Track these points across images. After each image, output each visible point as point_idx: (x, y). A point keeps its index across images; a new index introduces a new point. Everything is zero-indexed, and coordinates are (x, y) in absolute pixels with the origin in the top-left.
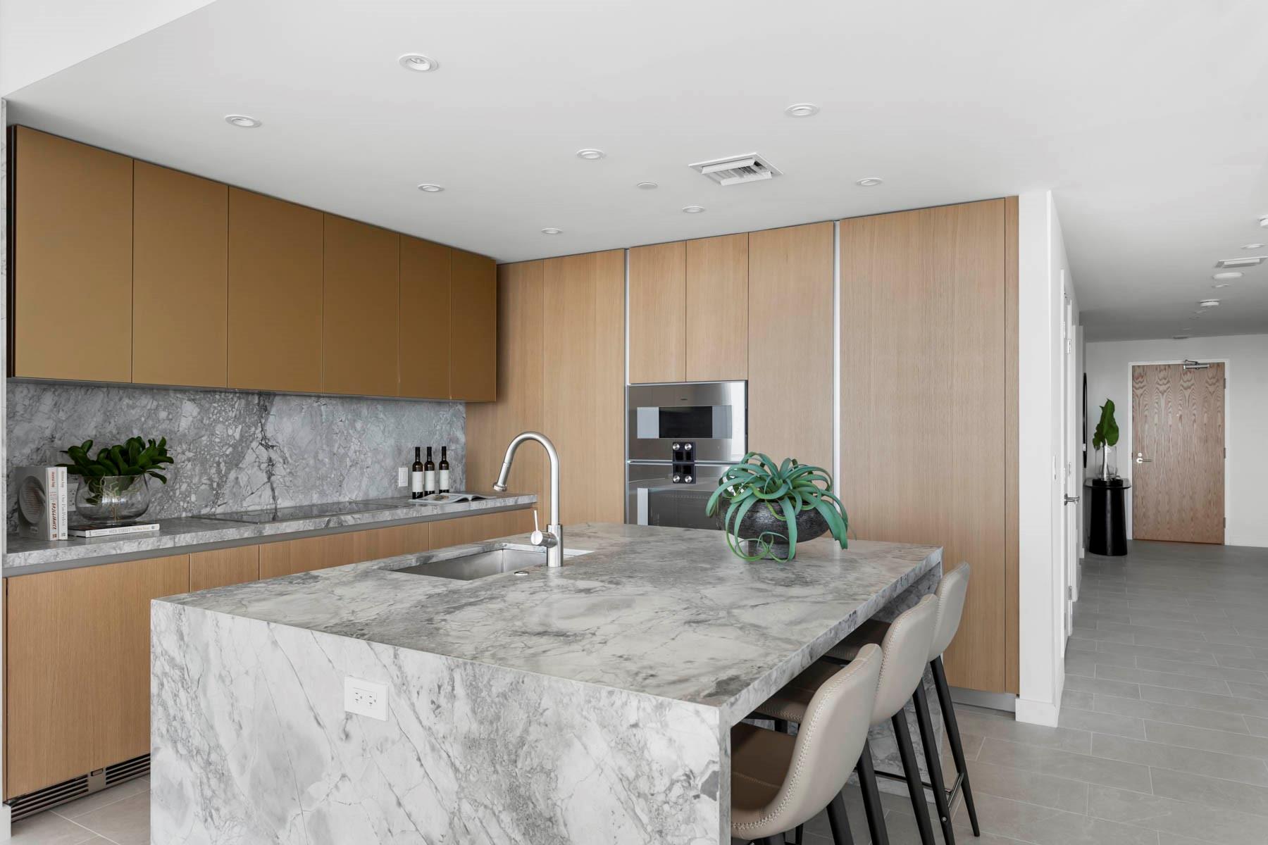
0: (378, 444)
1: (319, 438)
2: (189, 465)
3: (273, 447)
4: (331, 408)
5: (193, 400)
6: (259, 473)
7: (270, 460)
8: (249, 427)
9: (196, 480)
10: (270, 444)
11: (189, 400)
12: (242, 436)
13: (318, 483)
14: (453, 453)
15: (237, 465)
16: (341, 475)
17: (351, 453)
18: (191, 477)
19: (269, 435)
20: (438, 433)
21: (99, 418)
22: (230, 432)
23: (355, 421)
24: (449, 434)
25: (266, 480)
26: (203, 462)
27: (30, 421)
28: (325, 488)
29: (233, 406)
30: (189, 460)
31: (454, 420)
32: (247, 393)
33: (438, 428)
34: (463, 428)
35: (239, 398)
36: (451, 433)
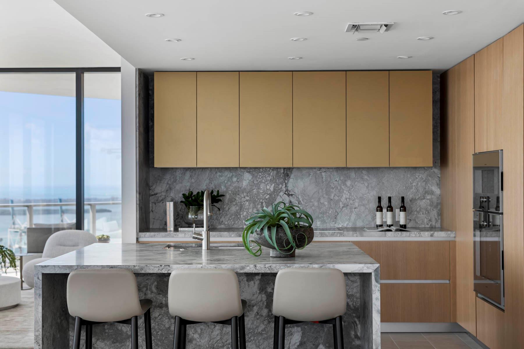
0: (363, 195)
1: (321, 190)
2: (247, 203)
3: (292, 195)
4: (329, 173)
5: (249, 172)
7: (290, 202)
8: (278, 185)
9: (250, 211)
10: (290, 193)
11: (247, 172)
12: (274, 189)
13: (320, 216)
14: (428, 201)
15: (272, 204)
16: (336, 211)
17: (343, 199)
18: (248, 209)
19: (289, 189)
20: (414, 187)
21: (207, 181)
22: (268, 187)
23: (345, 181)
24: (425, 189)
26: (254, 202)
27: (181, 183)
28: (325, 218)
29: (269, 174)
30: (247, 201)
31: (430, 178)
32: (277, 168)
33: (414, 184)
34: (438, 184)
35: (273, 170)
36: (427, 188)
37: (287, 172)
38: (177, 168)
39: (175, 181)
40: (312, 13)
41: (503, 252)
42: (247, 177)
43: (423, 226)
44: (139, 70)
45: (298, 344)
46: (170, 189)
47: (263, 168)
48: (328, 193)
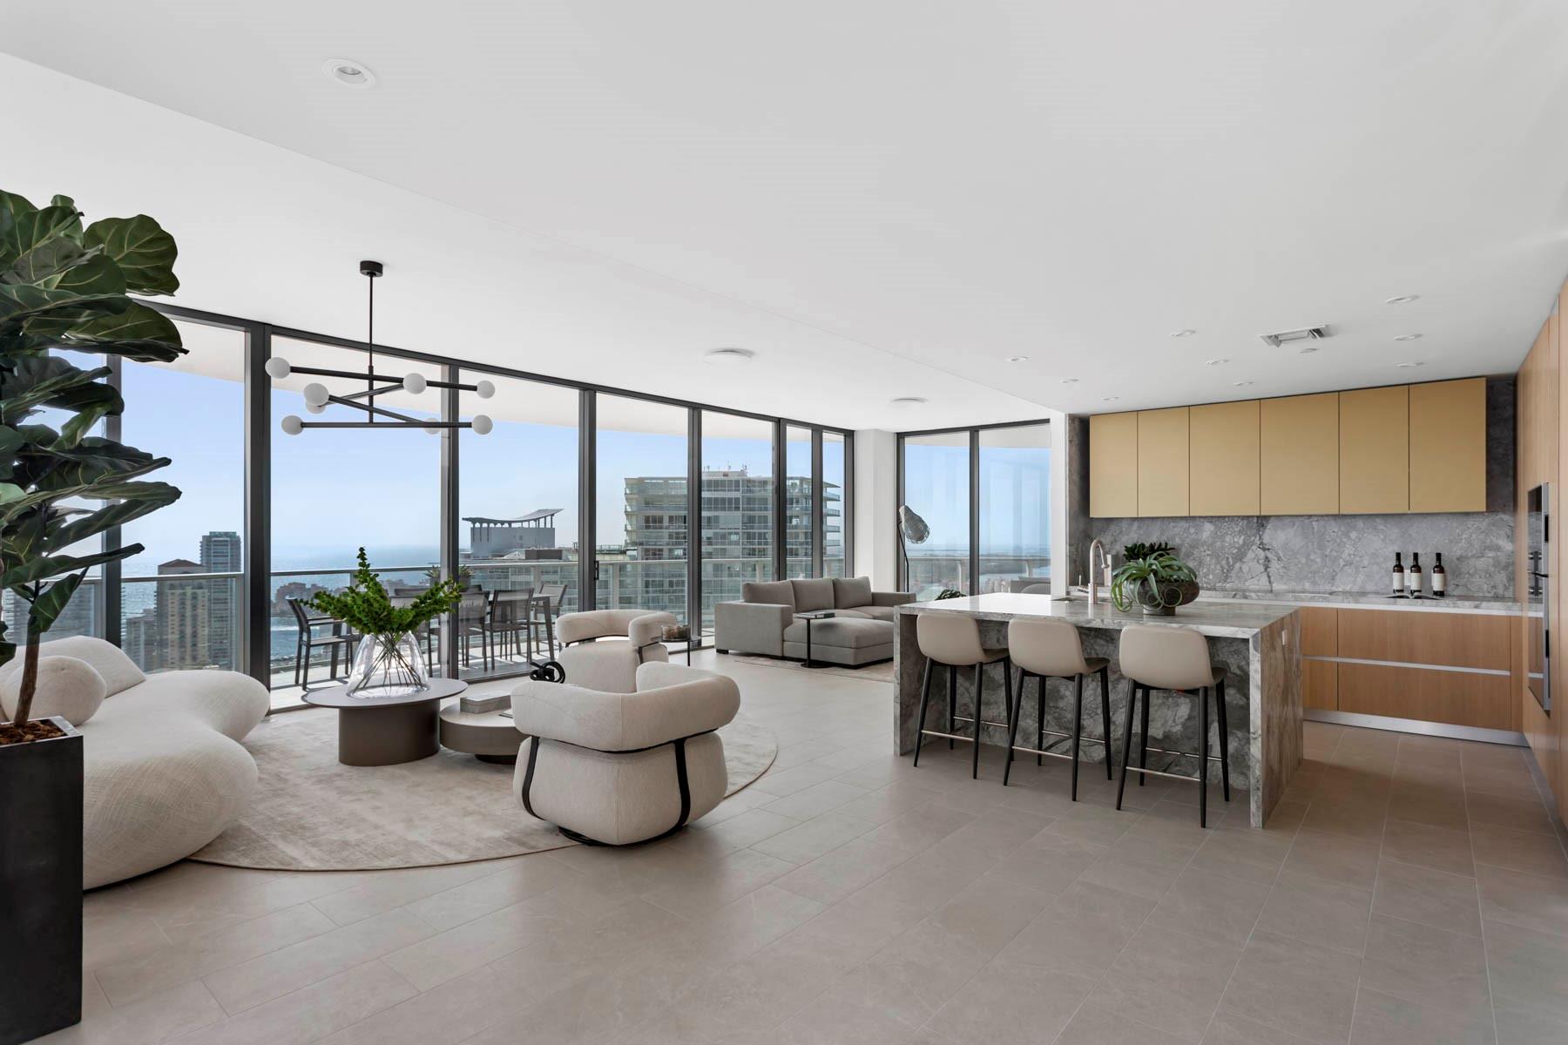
0: (1377, 550)
1: (1310, 544)
2: (1208, 558)
3: (1269, 549)
4: (1323, 522)
5: (1211, 522)
6: (1258, 566)
7: (1267, 558)
8: (1250, 536)
9: (1213, 567)
10: (1267, 547)
11: (1208, 522)
12: (1245, 543)
13: (1310, 575)
14: (1491, 560)
15: (1241, 560)
16: (1334, 571)
17: (1345, 555)
19: (1265, 541)
20: (1463, 541)
22: (1236, 540)
23: (1348, 532)
24: (1484, 542)
25: (1263, 570)
26: (1218, 557)
28: (1317, 579)
29: (1238, 524)
30: (1208, 555)
31: (1493, 528)
32: (1248, 517)
33: (1464, 536)
34: (1508, 537)
35: (1242, 519)
36: (1488, 542)
37: (1262, 521)
38: (1122, 519)
39: (1121, 532)
40: (1194, 332)
41: (1547, 632)
42: (1208, 528)
43: (1481, 594)
44: (1069, 415)
45: (1186, 717)
46: (1115, 540)
47: (1229, 517)
48: (1321, 547)
